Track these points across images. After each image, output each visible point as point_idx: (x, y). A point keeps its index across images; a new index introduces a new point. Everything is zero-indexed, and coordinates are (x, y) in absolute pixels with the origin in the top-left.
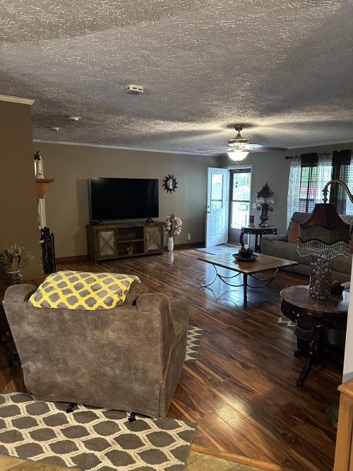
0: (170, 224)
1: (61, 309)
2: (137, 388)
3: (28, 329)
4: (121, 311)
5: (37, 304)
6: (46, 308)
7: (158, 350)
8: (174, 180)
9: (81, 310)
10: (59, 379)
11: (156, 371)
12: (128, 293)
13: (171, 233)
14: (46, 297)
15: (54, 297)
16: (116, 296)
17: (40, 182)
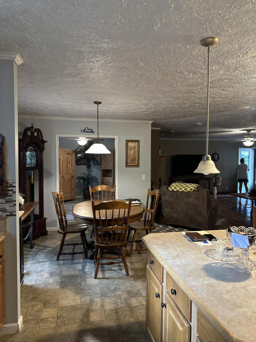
1: (178, 191)
2: (199, 219)
3: (167, 198)
4: (195, 192)
5: (170, 190)
6: (173, 191)
7: (205, 205)
8: (218, 155)
9: (183, 191)
10: (174, 215)
11: (205, 212)
12: (197, 188)
13: (215, 185)
14: (173, 188)
15: (175, 188)
16: (193, 188)
17: (160, 157)
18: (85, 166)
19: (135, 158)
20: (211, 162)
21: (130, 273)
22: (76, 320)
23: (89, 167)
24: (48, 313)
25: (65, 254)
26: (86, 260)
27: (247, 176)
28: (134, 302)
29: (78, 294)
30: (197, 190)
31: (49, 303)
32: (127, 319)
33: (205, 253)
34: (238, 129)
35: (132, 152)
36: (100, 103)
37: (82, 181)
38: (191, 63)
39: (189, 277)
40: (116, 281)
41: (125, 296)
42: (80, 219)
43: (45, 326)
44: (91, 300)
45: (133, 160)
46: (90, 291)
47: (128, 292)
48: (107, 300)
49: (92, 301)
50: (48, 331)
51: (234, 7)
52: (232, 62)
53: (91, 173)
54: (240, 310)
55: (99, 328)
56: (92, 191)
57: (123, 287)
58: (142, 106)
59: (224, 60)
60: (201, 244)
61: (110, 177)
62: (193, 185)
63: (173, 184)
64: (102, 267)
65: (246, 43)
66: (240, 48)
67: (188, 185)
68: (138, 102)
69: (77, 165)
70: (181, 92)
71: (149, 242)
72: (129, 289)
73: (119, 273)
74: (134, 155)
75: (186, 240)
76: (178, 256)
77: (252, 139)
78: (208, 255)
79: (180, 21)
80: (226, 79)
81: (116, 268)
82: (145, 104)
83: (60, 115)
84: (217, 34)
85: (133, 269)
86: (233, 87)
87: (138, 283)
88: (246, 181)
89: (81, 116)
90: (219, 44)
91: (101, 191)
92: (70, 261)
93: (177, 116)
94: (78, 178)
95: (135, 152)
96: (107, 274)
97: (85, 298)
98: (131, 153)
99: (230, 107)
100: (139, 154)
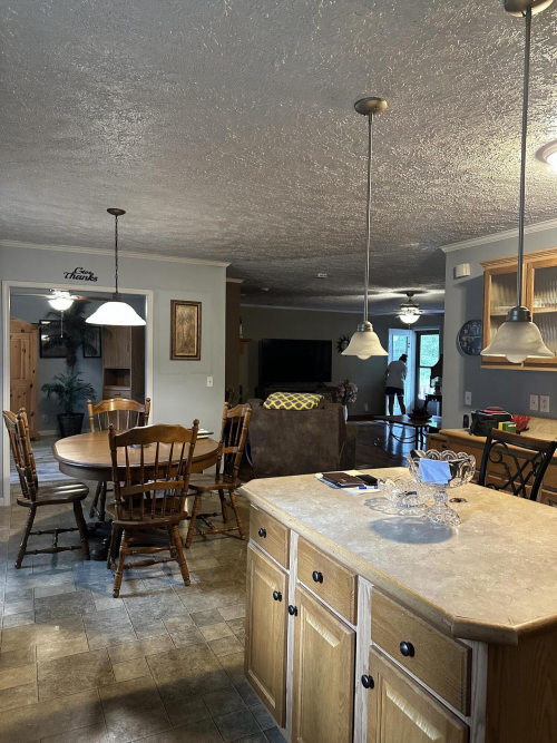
0: (344, 390)
1: (282, 409)
2: (322, 463)
3: (259, 423)
4: (316, 411)
5: (268, 407)
6: (273, 409)
7: (336, 436)
9: (293, 409)
10: (274, 459)
11: (335, 450)
12: (319, 403)
13: (345, 401)
14: (273, 403)
15: (278, 403)
16: (313, 403)
17: (243, 341)
18: (65, 360)
19: (192, 340)
20: (373, 335)
21: (193, 580)
22: (83, 684)
23: (72, 362)
24: (12, 678)
25: (37, 552)
26: (86, 563)
27: (402, 384)
28: (208, 633)
29: (81, 631)
30: (321, 406)
31: (14, 658)
32: (199, 667)
33: (366, 504)
34: (390, 290)
35: (186, 326)
36: (123, 212)
37: (54, 395)
38: (329, 145)
39: (350, 540)
40: (163, 598)
41: (186, 624)
42: (76, 470)
43: (11, 705)
44: (112, 641)
45: (186, 344)
46: (107, 624)
47: (194, 617)
48: (149, 637)
49: (114, 643)
50: (21, 714)
51: (425, 48)
52: (402, 150)
53: (79, 377)
54: (451, 579)
55: (139, 692)
56: (94, 410)
57: (180, 609)
58: (214, 227)
59: (391, 145)
60: (355, 491)
61: (123, 385)
62: (313, 396)
63: (272, 395)
64: (128, 574)
65: (434, 117)
66: (423, 126)
67: (302, 396)
68: (206, 218)
69: (41, 356)
70: (300, 203)
71: (256, 493)
72: (194, 610)
73: (168, 582)
74: (188, 335)
75: (326, 487)
76: (319, 512)
77: (417, 311)
78: (372, 508)
79: (326, 59)
80: (387, 183)
81: (159, 574)
82: (220, 224)
83: (15, 237)
84: (388, 94)
85: (197, 573)
86: (397, 201)
87: (212, 598)
88: (400, 392)
89: (68, 242)
90: (387, 112)
91: (115, 411)
92: (49, 568)
93: (282, 255)
94: (46, 387)
95: (192, 327)
96: (141, 587)
97: (97, 638)
98: (183, 328)
99: (385, 242)
100: (199, 332)
